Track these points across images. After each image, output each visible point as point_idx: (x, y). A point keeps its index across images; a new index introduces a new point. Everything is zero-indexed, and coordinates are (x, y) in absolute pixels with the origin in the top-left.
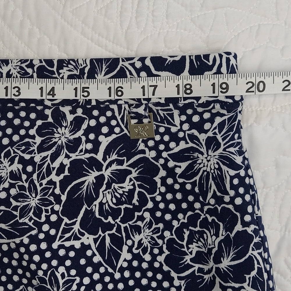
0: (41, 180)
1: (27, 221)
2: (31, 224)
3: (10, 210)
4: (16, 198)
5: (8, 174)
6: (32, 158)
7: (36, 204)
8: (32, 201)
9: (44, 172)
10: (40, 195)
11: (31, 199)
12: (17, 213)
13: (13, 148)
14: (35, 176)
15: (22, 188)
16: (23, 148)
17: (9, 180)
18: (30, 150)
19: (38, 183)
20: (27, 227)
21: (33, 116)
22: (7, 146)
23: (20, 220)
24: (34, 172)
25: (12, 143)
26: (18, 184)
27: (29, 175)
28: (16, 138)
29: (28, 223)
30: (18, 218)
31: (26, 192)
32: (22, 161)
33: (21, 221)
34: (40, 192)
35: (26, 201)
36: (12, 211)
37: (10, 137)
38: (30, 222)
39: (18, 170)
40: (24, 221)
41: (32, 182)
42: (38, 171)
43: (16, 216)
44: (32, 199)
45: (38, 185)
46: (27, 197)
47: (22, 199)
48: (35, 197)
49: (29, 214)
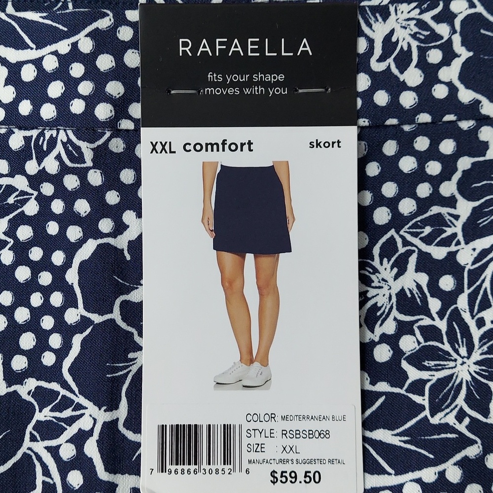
0: (479, 311)
1: (451, 419)
2: (462, 428)
3: (403, 392)
4: (417, 360)
5: (394, 299)
6: (452, 255)
7: (470, 374)
8: (459, 367)
9: (486, 289)
10: (480, 351)
11: (455, 360)
12: (423, 400)
13: (402, 233)
14: (462, 302)
15: (430, 333)
16: (428, 230)
17: (395, 313)
18: (444, 236)
19: (473, 319)
20: (454, 436)
21: (447, 147)
22: (385, 228)
23: (432, 416)
24: (459, 290)
25: (398, 221)
26: (421, 323)
27: (449, 299)
28: (407, 206)
29: (456, 427)
30: (427, 412)
31: (443, 344)
32: (425, 263)
33: (435, 420)
34: (480, 342)
35: (443, 368)
36: (411, 395)
37: (392, 204)
38: (460, 423)
39: (419, 287)
40: (443, 421)
41: (456, 316)
42: (469, 288)
43: (422, 408)
44: (460, 360)
45: (472, 324)
46: (445, 356)
47: (432, 363)
48: (466, 355)
49: (455, 401)
